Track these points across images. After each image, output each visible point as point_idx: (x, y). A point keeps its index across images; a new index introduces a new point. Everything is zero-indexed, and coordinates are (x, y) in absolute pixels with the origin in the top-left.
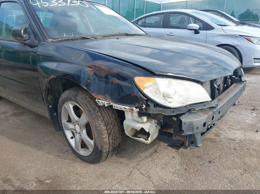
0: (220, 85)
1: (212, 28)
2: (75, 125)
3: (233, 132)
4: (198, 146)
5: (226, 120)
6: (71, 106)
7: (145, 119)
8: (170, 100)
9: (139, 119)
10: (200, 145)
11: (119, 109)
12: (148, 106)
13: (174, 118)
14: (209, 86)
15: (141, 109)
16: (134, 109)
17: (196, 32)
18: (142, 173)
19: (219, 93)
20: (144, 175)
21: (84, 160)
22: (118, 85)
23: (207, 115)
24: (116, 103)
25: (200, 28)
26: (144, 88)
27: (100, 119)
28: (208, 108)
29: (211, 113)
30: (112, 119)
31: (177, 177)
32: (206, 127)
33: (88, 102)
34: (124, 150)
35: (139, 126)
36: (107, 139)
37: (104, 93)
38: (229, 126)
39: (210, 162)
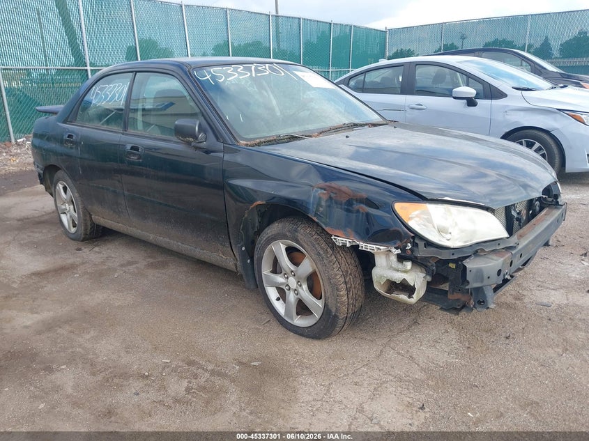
0: (520, 212)
1: (502, 95)
2: (287, 278)
3: (546, 293)
4: (488, 308)
5: (534, 274)
6: (283, 248)
7: (409, 265)
8: (448, 236)
9: (400, 266)
10: (492, 306)
11: (368, 250)
12: (415, 245)
13: (451, 265)
14: (503, 215)
15: (404, 250)
16: (393, 250)
17: (471, 102)
18: (399, 353)
19: (519, 225)
20: (403, 356)
21: (302, 335)
22: (367, 215)
23: (502, 259)
24: (365, 241)
25: (477, 94)
26: (410, 219)
27: (335, 266)
28: (503, 249)
29: (508, 255)
30: (351, 267)
31: (456, 358)
32: (501, 277)
33: (316, 240)
34: (363, 321)
35: (398, 277)
36: (346, 297)
37: (344, 227)
38: (540, 283)
39: (508, 338)
